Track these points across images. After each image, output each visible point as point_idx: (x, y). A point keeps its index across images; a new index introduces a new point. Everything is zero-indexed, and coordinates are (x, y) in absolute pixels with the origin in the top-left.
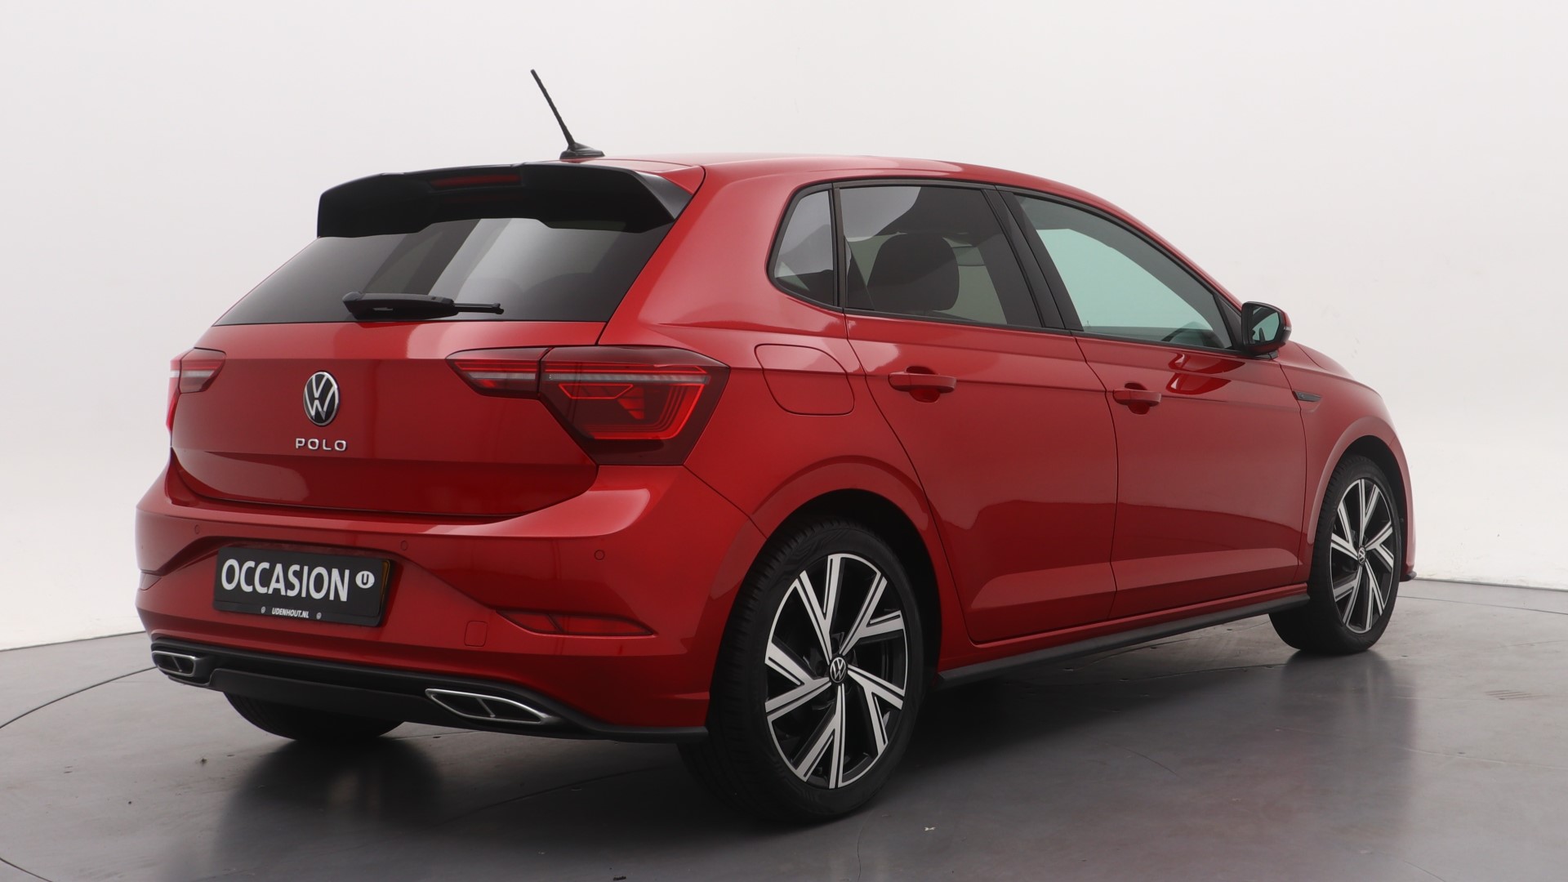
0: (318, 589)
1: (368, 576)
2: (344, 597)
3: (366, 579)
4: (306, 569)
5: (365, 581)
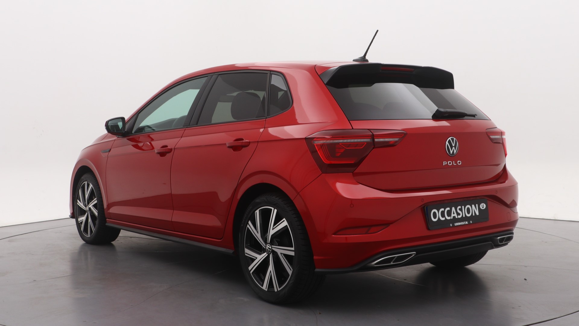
0: (469, 213)
1: (483, 205)
2: (477, 214)
3: (483, 206)
4: (463, 207)
5: (483, 207)
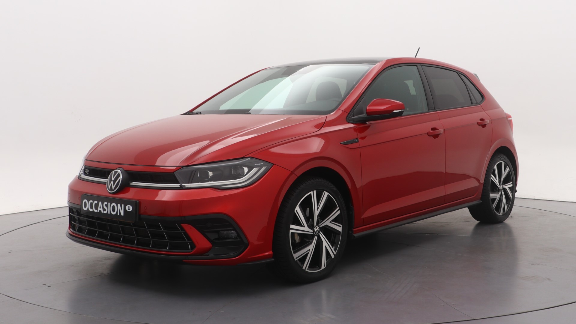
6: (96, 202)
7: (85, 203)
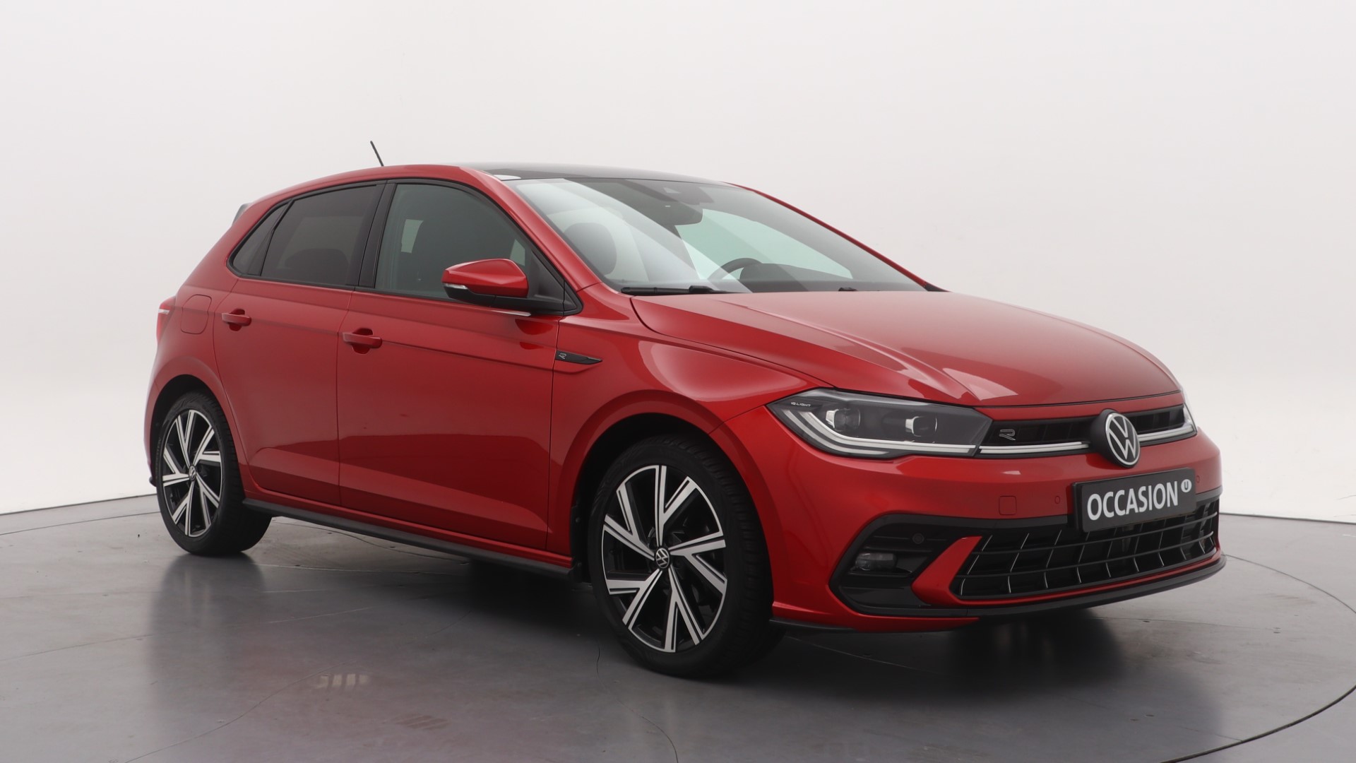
6: (1122, 492)
7: (1095, 502)
